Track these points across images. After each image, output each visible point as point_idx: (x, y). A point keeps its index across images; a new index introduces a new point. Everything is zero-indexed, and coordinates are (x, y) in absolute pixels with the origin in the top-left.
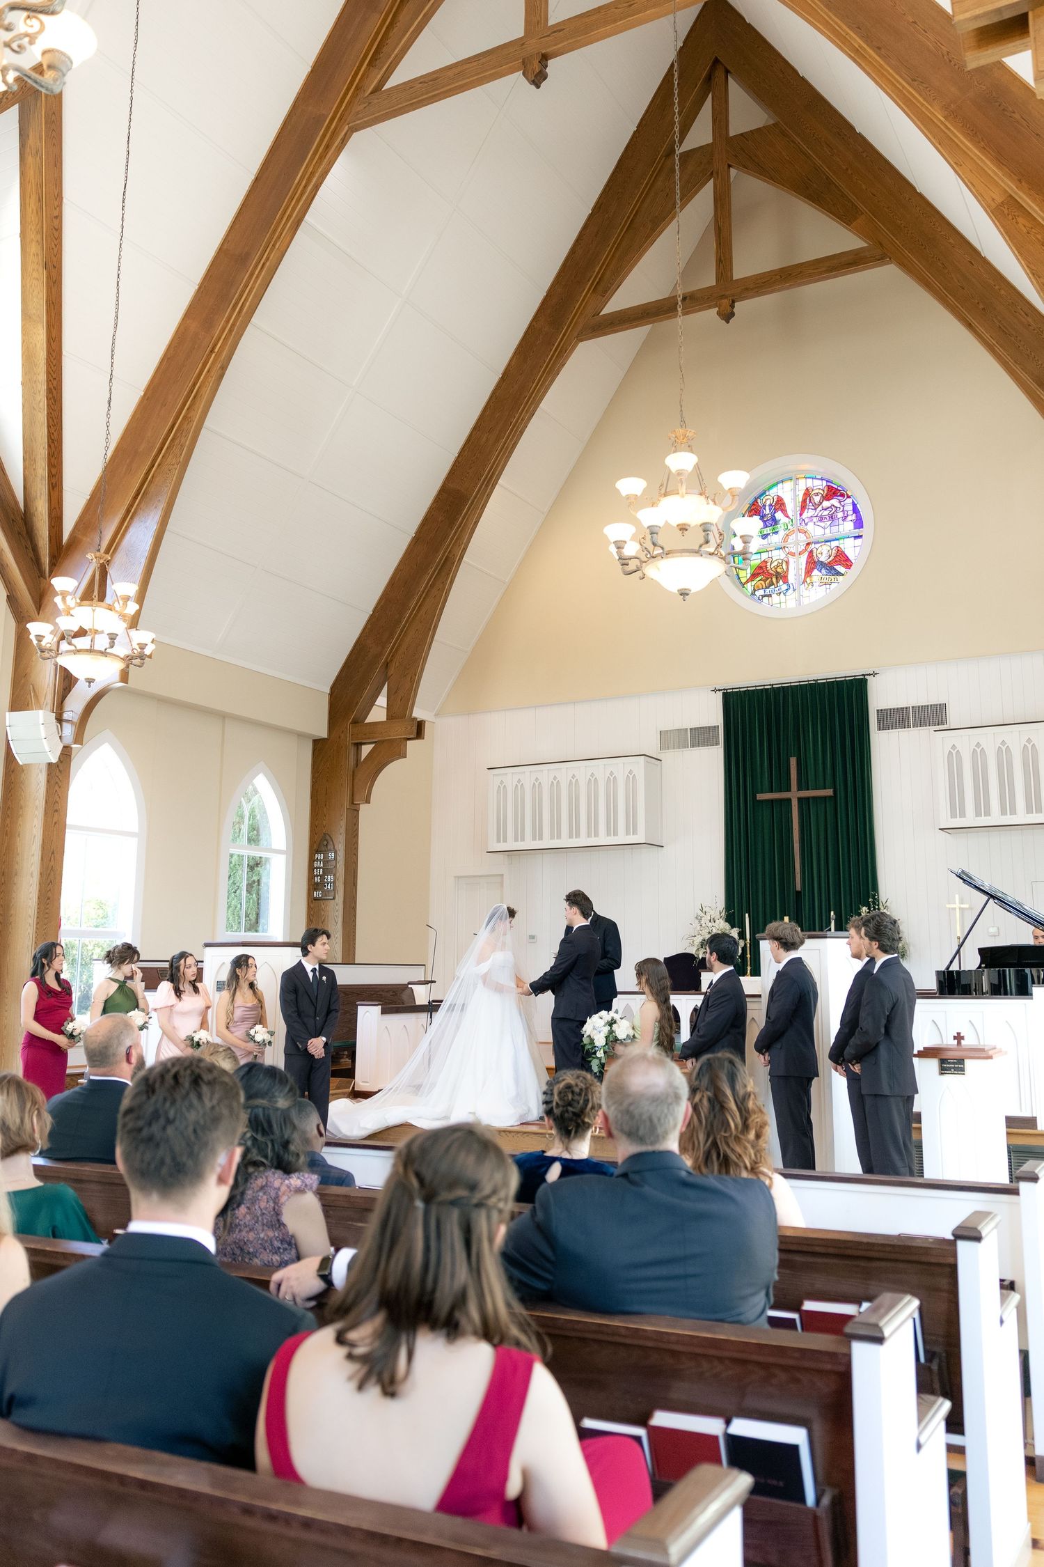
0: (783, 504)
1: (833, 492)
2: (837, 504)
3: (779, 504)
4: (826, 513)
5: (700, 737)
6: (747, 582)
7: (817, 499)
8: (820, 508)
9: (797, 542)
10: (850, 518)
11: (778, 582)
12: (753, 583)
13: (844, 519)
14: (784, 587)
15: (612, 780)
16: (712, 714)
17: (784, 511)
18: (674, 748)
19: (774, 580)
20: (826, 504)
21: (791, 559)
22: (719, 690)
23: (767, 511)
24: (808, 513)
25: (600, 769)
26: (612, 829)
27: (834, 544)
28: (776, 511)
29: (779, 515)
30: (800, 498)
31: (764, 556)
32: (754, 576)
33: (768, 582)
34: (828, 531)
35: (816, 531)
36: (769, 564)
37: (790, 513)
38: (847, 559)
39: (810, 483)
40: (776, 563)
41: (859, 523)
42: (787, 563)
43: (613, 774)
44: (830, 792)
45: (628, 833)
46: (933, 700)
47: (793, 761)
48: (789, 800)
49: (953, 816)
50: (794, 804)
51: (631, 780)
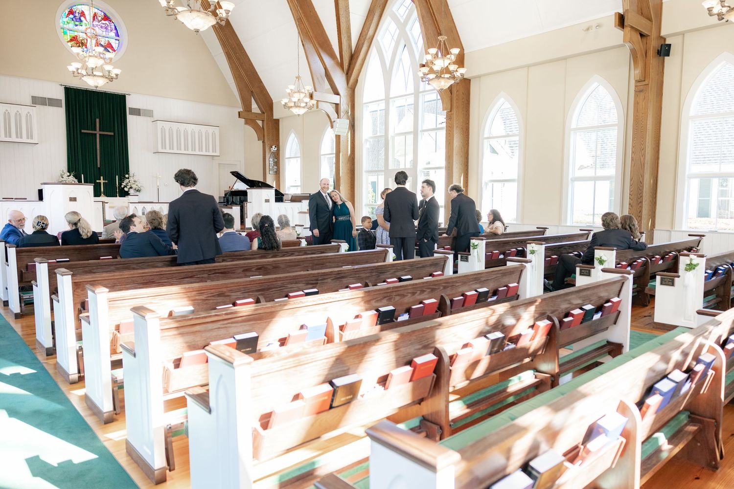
0: (84, 15)
1: (106, 18)
2: (108, 24)
3: (82, 14)
4: (103, 25)
5: (52, 102)
6: (68, 42)
7: (100, 18)
8: (101, 22)
9: (91, 33)
10: (113, 31)
11: (82, 46)
12: (72, 43)
13: (111, 31)
14: (85, 49)
15: (18, 116)
16: (61, 95)
17: (85, 18)
18: (39, 104)
19: (81, 45)
20: (103, 22)
21: (89, 40)
22: (62, 85)
23: (77, 15)
24: (95, 23)
25: (11, 108)
26: (19, 136)
27: (107, 39)
28: (81, 16)
29: (82, 18)
30: (92, 15)
31: (76, 34)
32: (71, 40)
33: (78, 45)
34: (104, 33)
35: (98, 31)
36: (78, 38)
37: (88, 21)
38: (112, 47)
39: (96, 11)
40: (81, 38)
41: (117, 35)
42: (87, 40)
43: (19, 112)
44: (112, 134)
45: (28, 138)
46: (149, 108)
47: (98, 120)
48: (96, 134)
49: (162, 148)
50: (98, 136)
51: (29, 117)
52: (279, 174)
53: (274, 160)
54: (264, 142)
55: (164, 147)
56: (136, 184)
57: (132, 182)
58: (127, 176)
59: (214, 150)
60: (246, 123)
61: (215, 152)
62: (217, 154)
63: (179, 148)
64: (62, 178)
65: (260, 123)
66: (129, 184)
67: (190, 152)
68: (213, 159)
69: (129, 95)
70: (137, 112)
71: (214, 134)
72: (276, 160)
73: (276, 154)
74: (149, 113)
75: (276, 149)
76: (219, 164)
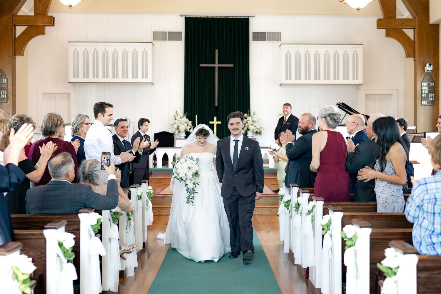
5: (173, 36)
15: (135, 53)
16: (180, 27)
18: (160, 40)
22: (183, 16)
25: (130, 48)
26: (135, 75)
43: (136, 50)
44: (232, 66)
45: (143, 77)
46: (276, 31)
47: (217, 51)
48: (214, 68)
49: (287, 79)
50: (217, 69)
51: (145, 53)
52: (438, 104)
53: (429, 84)
54: (415, 60)
55: (288, 76)
56: (255, 124)
57: (250, 122)
58: (246, 115)
59: (356, 76)
60: (388, 35)
61: (357, 79)
62: (360, 81)
63: (308, 77)
64: (176, 120)
65: (410, 33)
66: (246, 125)
67: (322, 81)
68: (358, 89)
69: (253, 17)
70: (261, 37)
71: (355, 55)
72: (432, 84)
73: (433, 76)
74: (275, 37)
75: (431, 68)
76: (366, 95)
